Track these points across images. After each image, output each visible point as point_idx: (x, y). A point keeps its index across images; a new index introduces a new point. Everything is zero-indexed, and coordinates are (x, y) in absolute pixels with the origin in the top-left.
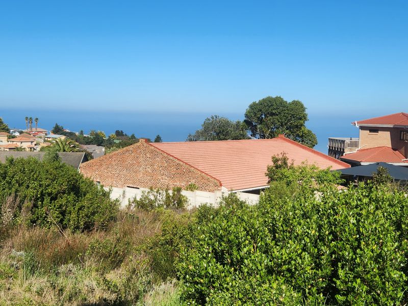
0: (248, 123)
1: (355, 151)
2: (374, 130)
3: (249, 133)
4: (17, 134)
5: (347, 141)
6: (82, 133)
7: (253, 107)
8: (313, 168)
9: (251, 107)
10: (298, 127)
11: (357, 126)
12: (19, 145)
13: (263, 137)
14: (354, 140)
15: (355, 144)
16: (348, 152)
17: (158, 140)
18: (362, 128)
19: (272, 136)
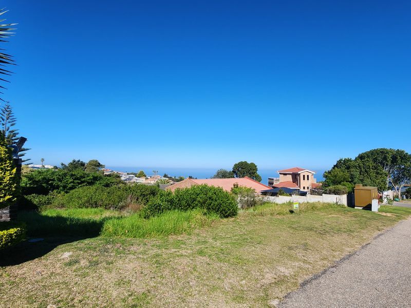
0: (234, 172)
1: (278, 183)
2: (285, 174)
3: (235, 176)
4: (149, 178)
5: (275, 179)
6: (175, 177)
7: (236, 165)
8: (245, 188)
9: (235, 165)
10: (254, 173)
11: (278, 173)
12: (149, 182)
13: (240, 177)
14: (277, 179)
15: (278, 180)
16: (275, 184)
17: (196, 178)
18: (280, 174)
19: (243, 177)
